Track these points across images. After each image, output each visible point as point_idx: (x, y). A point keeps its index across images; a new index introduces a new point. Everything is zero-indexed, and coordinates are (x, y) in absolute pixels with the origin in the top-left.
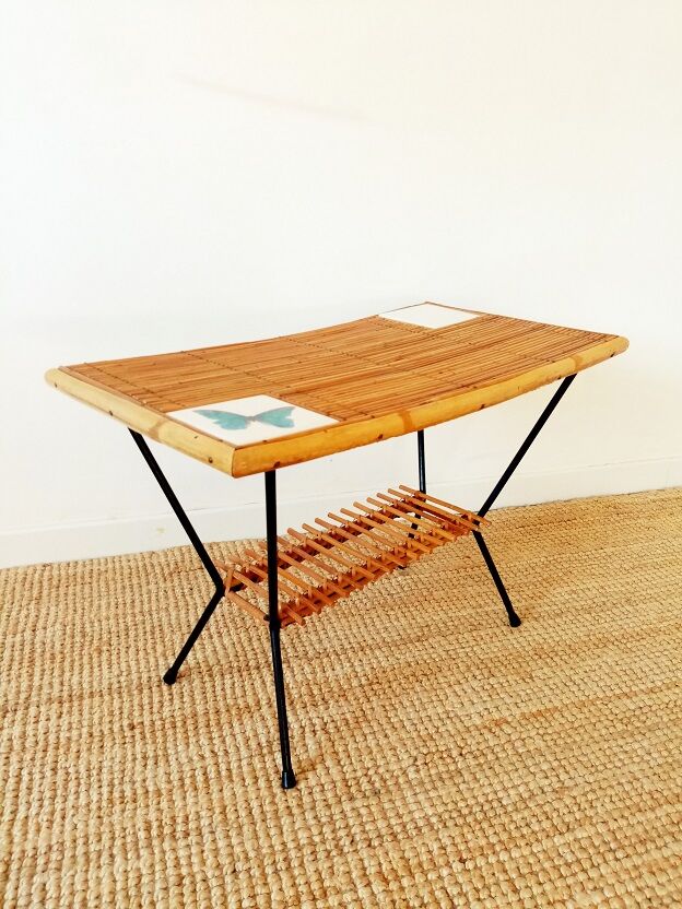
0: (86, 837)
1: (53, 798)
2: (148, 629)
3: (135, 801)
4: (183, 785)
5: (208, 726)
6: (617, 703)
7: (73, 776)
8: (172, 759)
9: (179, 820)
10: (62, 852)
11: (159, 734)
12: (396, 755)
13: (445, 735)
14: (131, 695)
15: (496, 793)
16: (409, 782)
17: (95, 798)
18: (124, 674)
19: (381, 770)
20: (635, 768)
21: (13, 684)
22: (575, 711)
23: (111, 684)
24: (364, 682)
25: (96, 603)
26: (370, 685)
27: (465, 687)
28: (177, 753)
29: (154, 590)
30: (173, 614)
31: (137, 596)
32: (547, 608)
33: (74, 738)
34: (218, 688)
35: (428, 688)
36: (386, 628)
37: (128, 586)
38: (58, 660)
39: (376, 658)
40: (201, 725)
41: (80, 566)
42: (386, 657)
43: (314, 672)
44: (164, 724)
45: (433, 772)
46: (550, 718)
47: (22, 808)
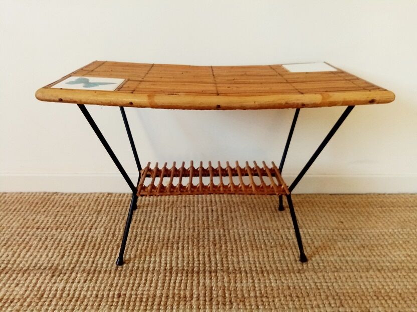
2: (147, 238)
5: (159, 305)
11: (132, 304)
14: (125, 276)
24: (258, 294)
29: (157, 216)
30: (163, 231)
31: (147, 218)
34: (172, 281)
35: (297, 307)
36: (280, 261)
37: (145, 211)
38: (96, 248)
39: (270, 280)
40: (156, 303)
41: (125, 196)
42: (276, 280)
43: (229, 282)
44: (136, 298)
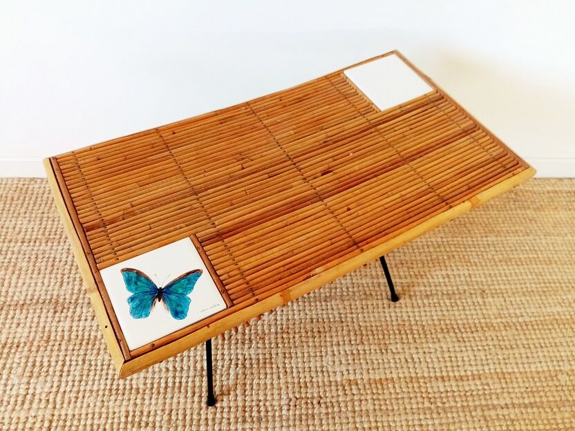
0: (94, 414)
3: (124, 394)
4: (152, 388)
6: (434, 383)
9: (145, 413)
10: (79, 420)
12: (280, 394)
13: (315, 385)
16: (281, 416)
17: (102, 387)
19: (268, 404)
22: (403, 384)
26: (282, 333)
27: (341, 348)
32: (423, 288)
39: (293, 311)
42: (300, 311)
45: (297, 412)
46: (385, 387)
47: (63, 385)
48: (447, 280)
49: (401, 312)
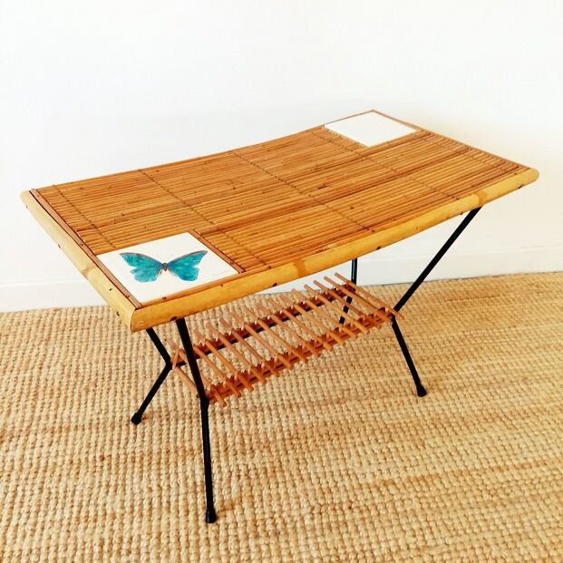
0: (57, 546)
1: (37, 512)
2: (127, 374)
3: (95, 521)
4: (132, 512)
5: (159, 463)
6: (490, 474)
7: (53, 496)
8: (128, 488)
9: (125, 540)
10: (39, 556)
11: (121, 466)
12: (299, 503)
13: (342, 490)
14: (105, 431)
15: (370, 544)
16: (304, 527)
17: (67, 516)
18: (103, 412)
19: (284, 515)
20: (488, 536)
21: (20, 414)
22: (452, 479)
23: (92, 420)
24: (286, 436)
25: (90, 347)
26: (291, 439)
27: (367, 448)
28: (132, 484)
30: (148, 362)
31: (122, 344)
32: (453, 381)
33: (59, 463)
34: (172, 432)
35: (336, 447)
36: (314, 389)
37: (117, 334)
38: (56, 395)
39: (301, 416)
40: (154, 462)
41: (82, 312)
42: (309, 415)
43: (248, 424)
44: (126, 459)
45: (324, 521)
46: (430, 484)
47: (15, 518)
48: (479, 371)
49: (432, 406)
